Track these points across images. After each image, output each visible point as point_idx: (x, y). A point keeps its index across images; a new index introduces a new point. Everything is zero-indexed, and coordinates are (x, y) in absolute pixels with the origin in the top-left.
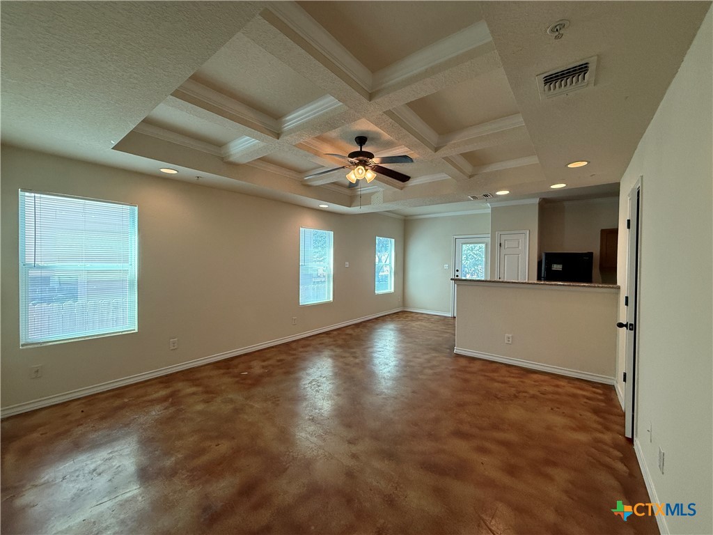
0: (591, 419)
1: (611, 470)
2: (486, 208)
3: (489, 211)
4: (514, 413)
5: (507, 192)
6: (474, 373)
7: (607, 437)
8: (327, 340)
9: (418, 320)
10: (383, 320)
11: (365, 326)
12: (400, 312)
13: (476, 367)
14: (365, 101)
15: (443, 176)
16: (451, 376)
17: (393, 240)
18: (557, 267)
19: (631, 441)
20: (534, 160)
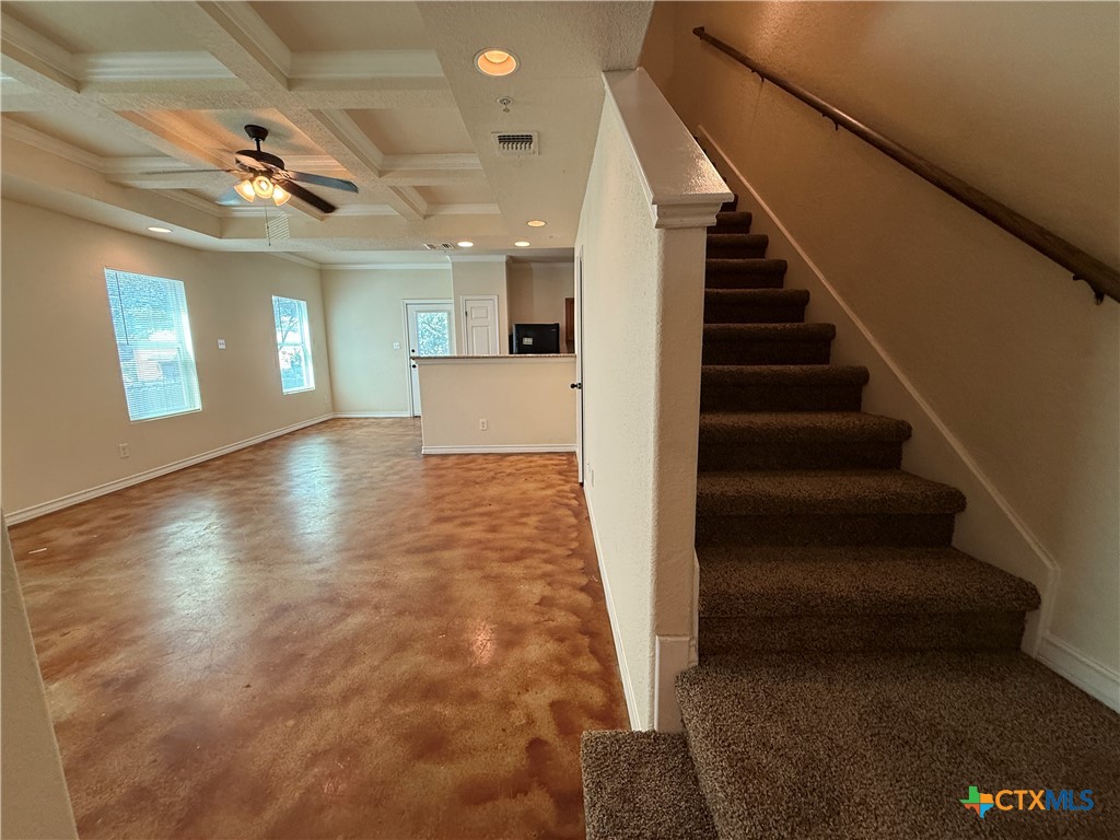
0: (556, 478)
1: (567, 506)
2: (445, 262)
3: (450, 266)
4: (494, 490)
5: (470, 244)
6: (448, 468)
7: (567, 487)
8: (205, 475)
9: (361, 426)
10: (303, 434)
11: (272, 447)
12: (331, 421)
13: (450, 462)
14: (282, 88)
15: (388, 210)
16: (423, 476)
17: (303, 304)
18: (528, 341)
19: (582, 484)
20: (494, 209)
